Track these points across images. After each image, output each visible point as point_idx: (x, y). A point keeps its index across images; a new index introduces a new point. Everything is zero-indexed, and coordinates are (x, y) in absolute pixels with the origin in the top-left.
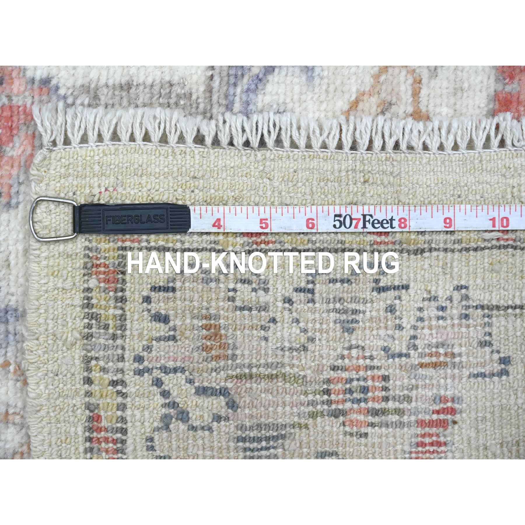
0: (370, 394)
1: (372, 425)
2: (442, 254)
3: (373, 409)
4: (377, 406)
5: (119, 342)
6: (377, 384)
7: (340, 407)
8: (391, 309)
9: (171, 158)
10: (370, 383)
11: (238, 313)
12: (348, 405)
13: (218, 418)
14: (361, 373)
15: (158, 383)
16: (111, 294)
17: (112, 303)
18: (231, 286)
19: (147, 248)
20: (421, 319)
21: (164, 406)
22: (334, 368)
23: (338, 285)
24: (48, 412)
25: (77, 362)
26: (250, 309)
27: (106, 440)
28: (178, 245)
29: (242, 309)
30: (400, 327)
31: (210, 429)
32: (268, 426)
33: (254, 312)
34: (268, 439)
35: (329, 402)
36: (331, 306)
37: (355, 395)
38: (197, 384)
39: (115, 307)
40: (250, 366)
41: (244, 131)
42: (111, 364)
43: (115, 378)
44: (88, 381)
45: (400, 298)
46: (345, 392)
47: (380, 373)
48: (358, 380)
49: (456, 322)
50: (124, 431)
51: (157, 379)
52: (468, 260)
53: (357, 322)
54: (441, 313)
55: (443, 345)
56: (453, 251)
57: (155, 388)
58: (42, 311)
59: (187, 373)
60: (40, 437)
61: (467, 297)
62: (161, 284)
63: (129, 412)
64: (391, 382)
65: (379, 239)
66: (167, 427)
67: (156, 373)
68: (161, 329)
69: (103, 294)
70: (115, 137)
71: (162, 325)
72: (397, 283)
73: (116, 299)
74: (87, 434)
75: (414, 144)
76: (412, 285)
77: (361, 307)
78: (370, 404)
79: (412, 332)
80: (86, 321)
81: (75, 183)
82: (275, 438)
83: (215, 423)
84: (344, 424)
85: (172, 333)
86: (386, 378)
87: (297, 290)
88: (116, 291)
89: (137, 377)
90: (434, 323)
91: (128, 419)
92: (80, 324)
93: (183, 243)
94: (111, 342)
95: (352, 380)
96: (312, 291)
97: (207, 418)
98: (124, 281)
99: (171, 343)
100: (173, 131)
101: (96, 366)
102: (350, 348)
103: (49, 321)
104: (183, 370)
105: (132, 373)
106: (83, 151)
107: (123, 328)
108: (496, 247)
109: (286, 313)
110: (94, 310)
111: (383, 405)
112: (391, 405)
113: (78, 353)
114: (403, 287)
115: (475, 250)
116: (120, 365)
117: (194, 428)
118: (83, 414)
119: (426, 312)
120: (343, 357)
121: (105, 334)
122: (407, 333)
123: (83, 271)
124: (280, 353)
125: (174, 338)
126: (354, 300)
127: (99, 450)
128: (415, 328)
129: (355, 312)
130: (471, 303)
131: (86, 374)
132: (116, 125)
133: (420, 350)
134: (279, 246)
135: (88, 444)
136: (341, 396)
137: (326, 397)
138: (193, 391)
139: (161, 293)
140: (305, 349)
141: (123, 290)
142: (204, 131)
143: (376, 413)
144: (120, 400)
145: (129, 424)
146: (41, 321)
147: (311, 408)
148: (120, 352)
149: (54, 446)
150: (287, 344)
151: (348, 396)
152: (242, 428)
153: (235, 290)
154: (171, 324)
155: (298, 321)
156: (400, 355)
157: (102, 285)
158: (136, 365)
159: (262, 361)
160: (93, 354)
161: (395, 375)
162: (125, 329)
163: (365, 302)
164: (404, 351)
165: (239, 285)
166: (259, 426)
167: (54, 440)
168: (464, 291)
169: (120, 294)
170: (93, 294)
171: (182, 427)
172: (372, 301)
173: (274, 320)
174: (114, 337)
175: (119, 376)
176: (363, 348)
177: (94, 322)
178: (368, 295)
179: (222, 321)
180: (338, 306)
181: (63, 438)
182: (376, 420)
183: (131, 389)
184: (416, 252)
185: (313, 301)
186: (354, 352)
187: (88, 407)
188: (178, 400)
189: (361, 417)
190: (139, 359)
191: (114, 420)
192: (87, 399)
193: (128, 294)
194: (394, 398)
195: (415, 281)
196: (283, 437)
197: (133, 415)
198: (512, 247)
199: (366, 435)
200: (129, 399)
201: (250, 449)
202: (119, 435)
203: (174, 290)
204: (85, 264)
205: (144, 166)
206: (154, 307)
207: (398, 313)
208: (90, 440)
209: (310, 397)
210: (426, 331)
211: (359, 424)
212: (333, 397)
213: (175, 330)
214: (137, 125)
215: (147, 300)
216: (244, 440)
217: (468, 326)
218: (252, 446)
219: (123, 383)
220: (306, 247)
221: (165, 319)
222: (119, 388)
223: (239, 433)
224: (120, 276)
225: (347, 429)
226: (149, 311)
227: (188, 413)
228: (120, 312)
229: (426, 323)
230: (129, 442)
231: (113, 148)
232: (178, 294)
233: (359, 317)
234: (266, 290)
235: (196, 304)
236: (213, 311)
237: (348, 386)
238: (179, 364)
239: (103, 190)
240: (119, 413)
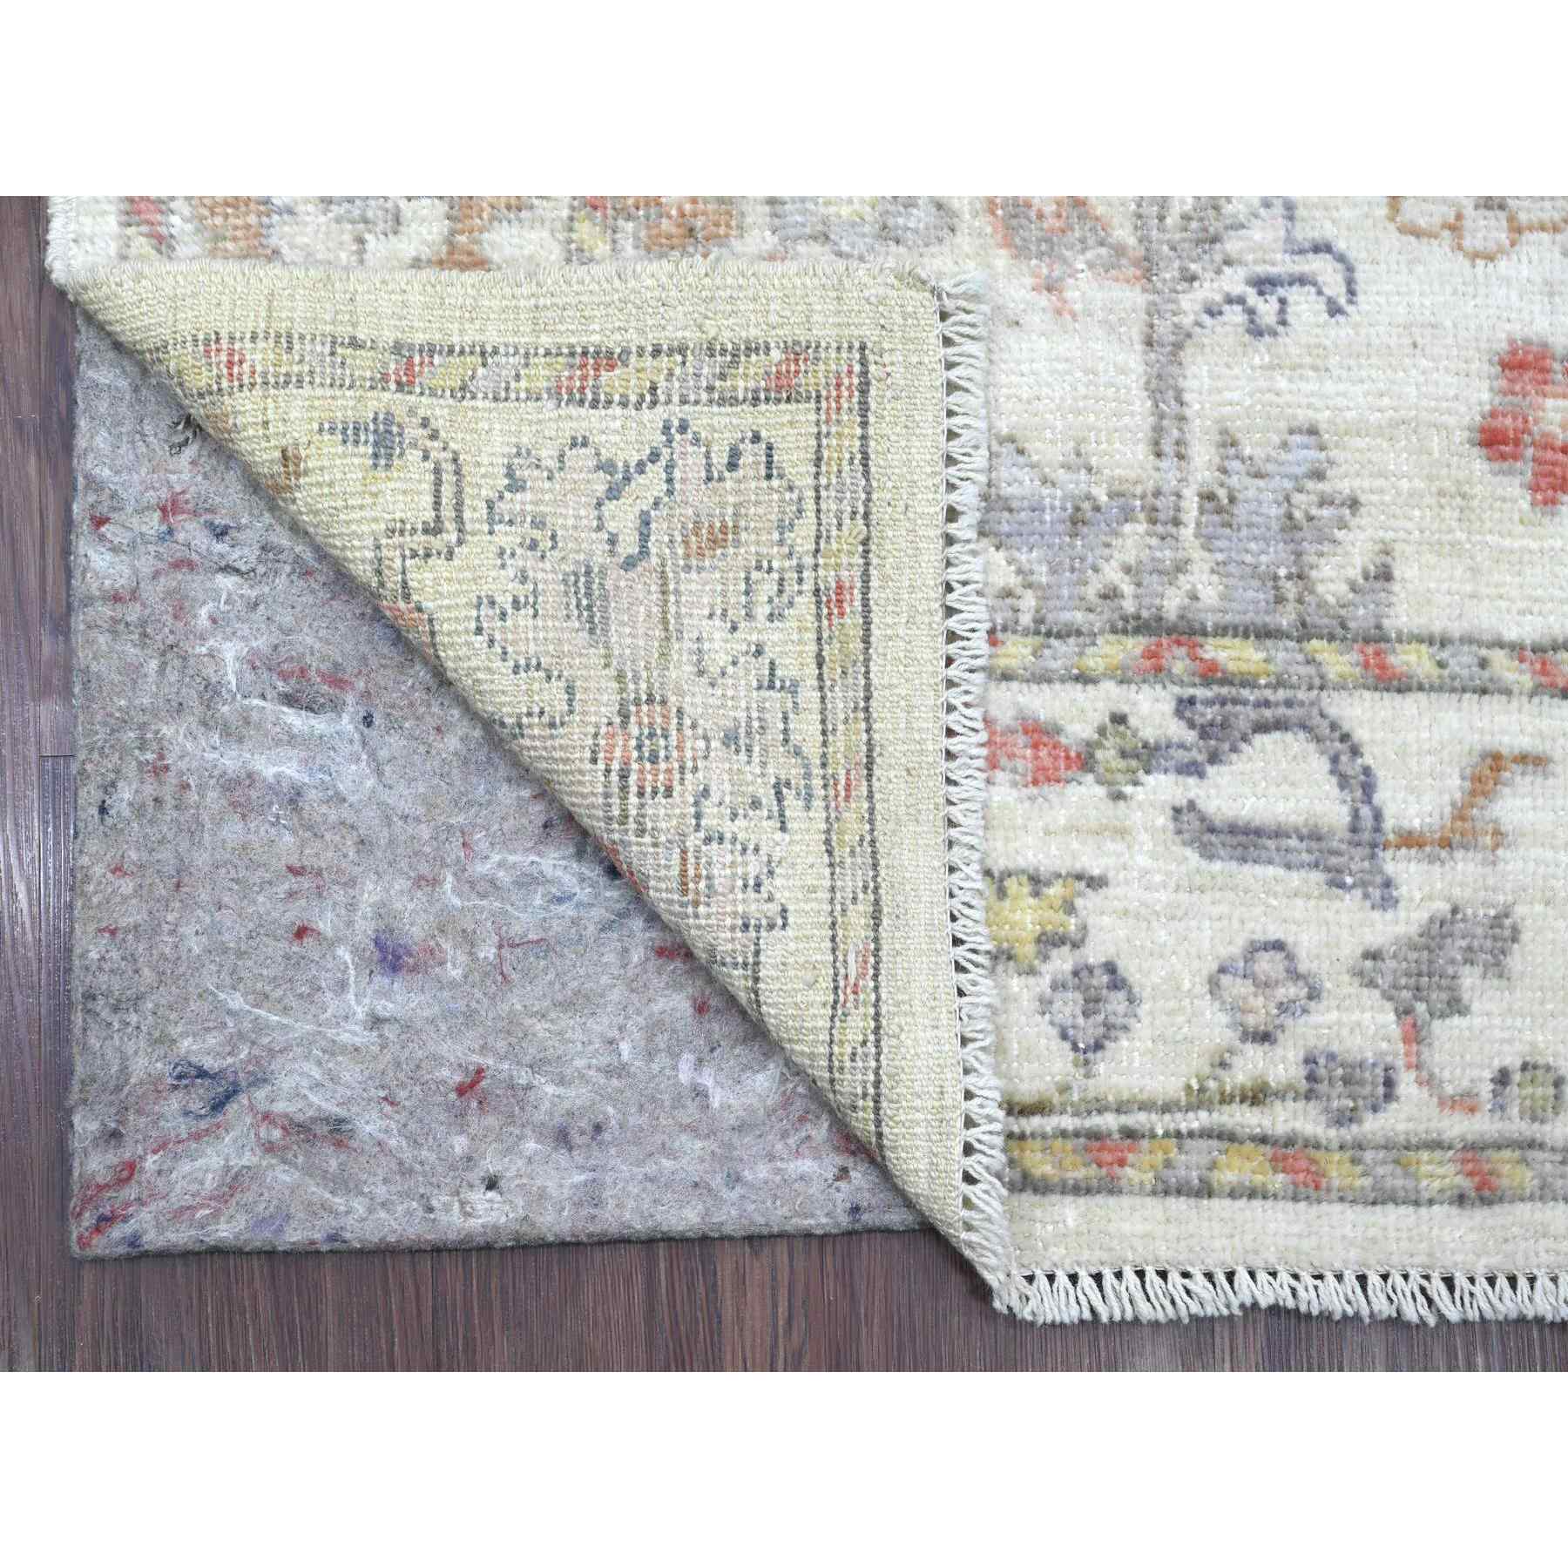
0: (648, 766)
1: (608, 771)
2: (827, 883)
3: (629, 771)
4: (633, 778)
5: (704, 396)
6: (661, 777)
7: (633, 719)
8: (756, 804)
9: (929, 470)
10: (663, 766)
11: (743, 575)
12: (635, 731)
13: (613, 541)
14: (675, 754)
15: (654, 456)
16: (763, 384)
17: (751, 384)
18: (775, 564)
19: (819, 433)
20: (744, 850)
21: (627, 466)
22: (680, 711)
23: (781, 726)
24: (617, 291)
25: (680, 334)
26: (747, 593)
27: (584, 378)
28: (823, 481)
29: (747, 579)
30: (734, 816)
31: (599, 528)
32: (604, 609)
33: (743, 599)
34: (589, 607)
35: (637, 702)
36: (755, 715)
37: (647, 742)
38: (653, 513)
39: (746, 389)
40: (677, 592)
41: (965, 583)
42: (677, 384)
43: (659, 392)
44: (656, 352)
45: (769, 818)
46: (651, 725)
47: (675, 783)
48: (666, 747)
49: (740, 909)
50: (595, 404)
51: (658, 455)
52: (821, 926)
53: (737, 751)
54: (751, 882)
55: (709, 887)
56: (832, 901)
57: (648, 452)
58: (741, 281)
59: (666, 499)
60: (587, 279)
61: (771, 927)
62: (776, 458)
63: (618, 411)
64: (664, 801)
65: (840, 787)
66: (599, 468)
67: (665, 452)
68: (720, 459)
69: (762, 371)
70: (952, 387)
71: (726, 461)
72: (787, 813)
73: (756, 391)
74: (592, 349)
75: (955, 849)
76: (787, 837)
77: (756, 759)
78: (635, 766)
79: (728, 836)
80: (730, 347)
81: (896, 328)
82: (591, 620)
83: (606, 536)
84: (610, 724)
85: (716, 475)
86: (669, 792)
87: (772, 663)
88: (767, 390)
89: (661, 425)
90: (740, 871)
91: (610, 411)
92: (726, 337)
93: (827, 487)
94: (704, 384)
95: (666, 737)
96: (771, 687)
97: (612, 526)
98: (779, 401)
99: (703, 474)
100: (962, 475)
101: (675, 363)
102: (706, 738)
103: (729, 291)
104: (670, 492)
105: (666, 416)
106: (934, 341)
107: (722, 402)
108: (836, 975)
109: (744, 648)
110: (743, 358)
111: (634, 789)
112: (633, 799)
113: (691, 336)
114: (783, 822)
115: (833, 939)
116: (676, 399)
117: (599, 505)
118: (614, 342)
119: (753, 858)
120: (694, 726)
121: (714, 375)
122: (728, 828)
123: (790, 340)
124: (695, 635)
125: (709, 479)
126: (765, 750)
127: (572, 366)
128: (734, 840)
129: (749, 750)
130: (763, 933)
131: (665, 347)
132: (967, 390)
133: (704, 848)
134: (825, 635)
135: (579, 350)
136: (646, 720)
137: (644, 697)
138: (645, 508)
139: (764, 459)
140: (701, 673)
141: (767, 399)
142: (964, 521)
143: (624, 776)
144: (633, 398)
145: (603, 412)
146: (729, 281)
147: (630, 675)
148: (692, 398)
149: (577, 299)
150: (706, 646)
151: (646, 731)
152: (603, 572)
153: (770, 570)
154: (727, 474)
155: (734, 663)
156: (698, 816)
157: (774, 369)
158: (676, 423)
159: (683, 610)
160: (690, 358)
161: (673, 806)
162: (719, 405)
163: (764, 764)
164: (703, 822)
165: (775, 576)
166: (605, 598)
167: (584, 298)
168: (780, 922)
169: (762, 396)
170: (763, 357)
171: (601, 489)
172: (763, 775)
173: (734, 628)
174: (710, 389)
175: (662, 398)
176: (706, 757)
177: (729, 358)
178: (771, 770)
179: (731, 551)
180: (756, 724)
181: (586, 314)
182: (614, 777)
183: (646, 414)
184: (827, 842)
185: (760, 688)
186: (701, 744)
187: (626, 351)
188: (633, 484)
189: (618, 753)
190: (683, 428)
191: (608, 389)
192: (634, 349)
193: (763, 407)
194: (642, 806)
195: (791, 842)
196: (592, 631)
197: (614, 418)
198: (836, 1002)
199: (594, 761)
200: (634, 412)
201: (576, 582)
202: (590, 396)
203: (769, 477)
204: (799, 343)
205: (918, 431)
206: (747, 446)
207: (751, 813)
208: (585, 354)
209: (644, 674)
210: (729, 858)
211: (610, 749)
212: (645, 708)
213: (721, 479)
214: (966, 420)
215: (756, 438)
216: (588, 573)
217: (733, 928)
218: (581, 585)
219: (654, 403)
220: (826, 677)
221: (732, 466)
222: (648, 398)
223: (596, 570)
224: (785, 395)
225: (603, 730)
226: (742, 440)
227: (617, 499)
228: (741, 397)
229: (739, 859)
230: (583, 411)
231: (938, 383)
232: (765, 484)
233: (743, 757)
234: (771, 617)
235: (752, 510)
236: (744, 536)
237: (659, 732)
238: (677, 486)
239: (888, 369)
240: (617, 398)
